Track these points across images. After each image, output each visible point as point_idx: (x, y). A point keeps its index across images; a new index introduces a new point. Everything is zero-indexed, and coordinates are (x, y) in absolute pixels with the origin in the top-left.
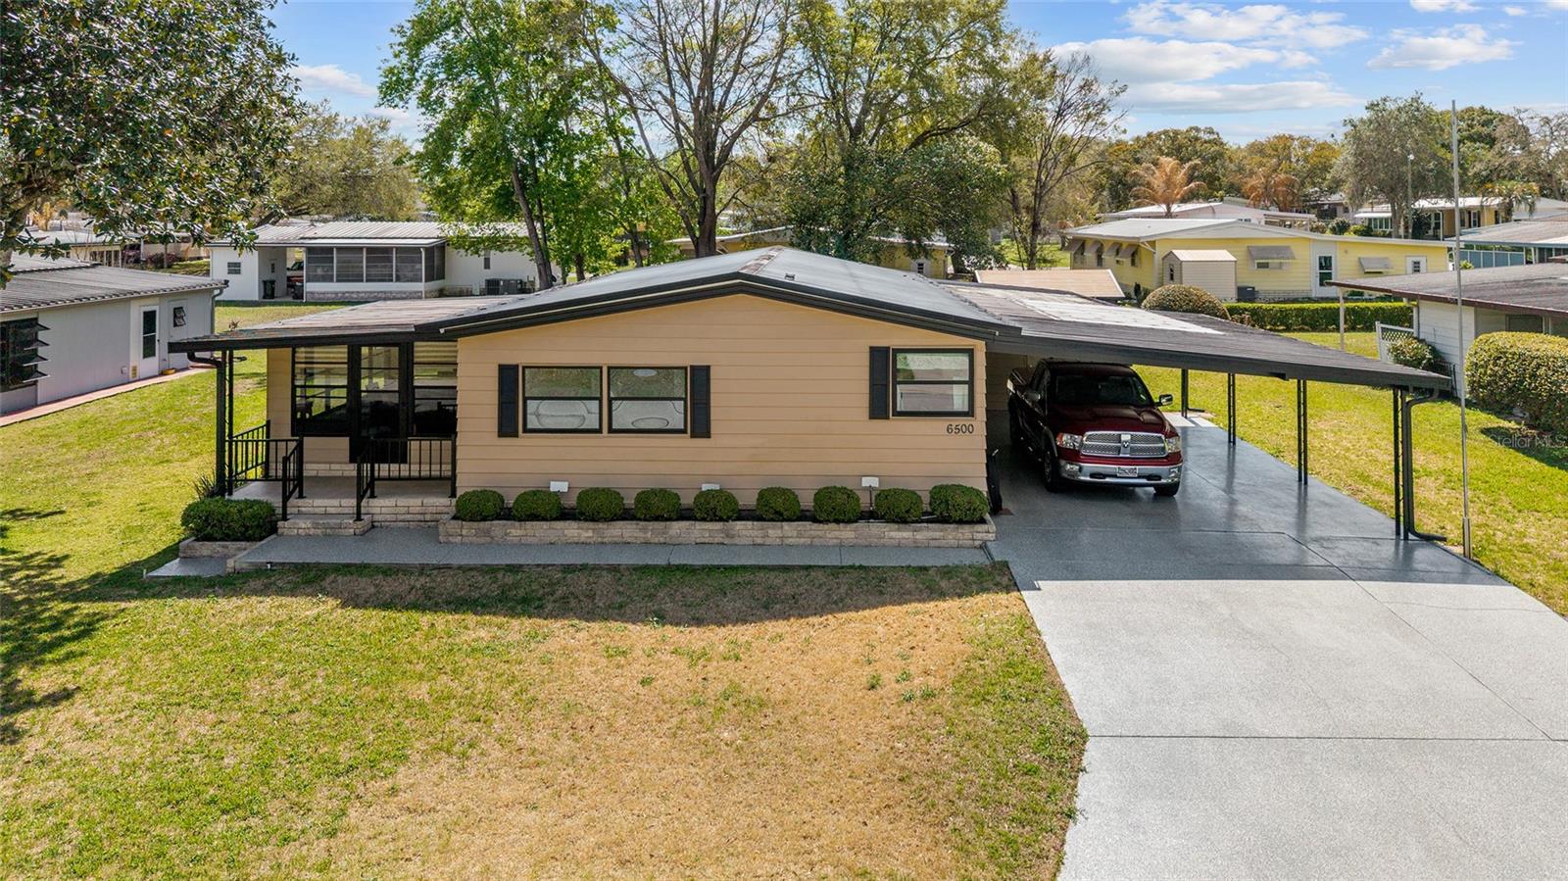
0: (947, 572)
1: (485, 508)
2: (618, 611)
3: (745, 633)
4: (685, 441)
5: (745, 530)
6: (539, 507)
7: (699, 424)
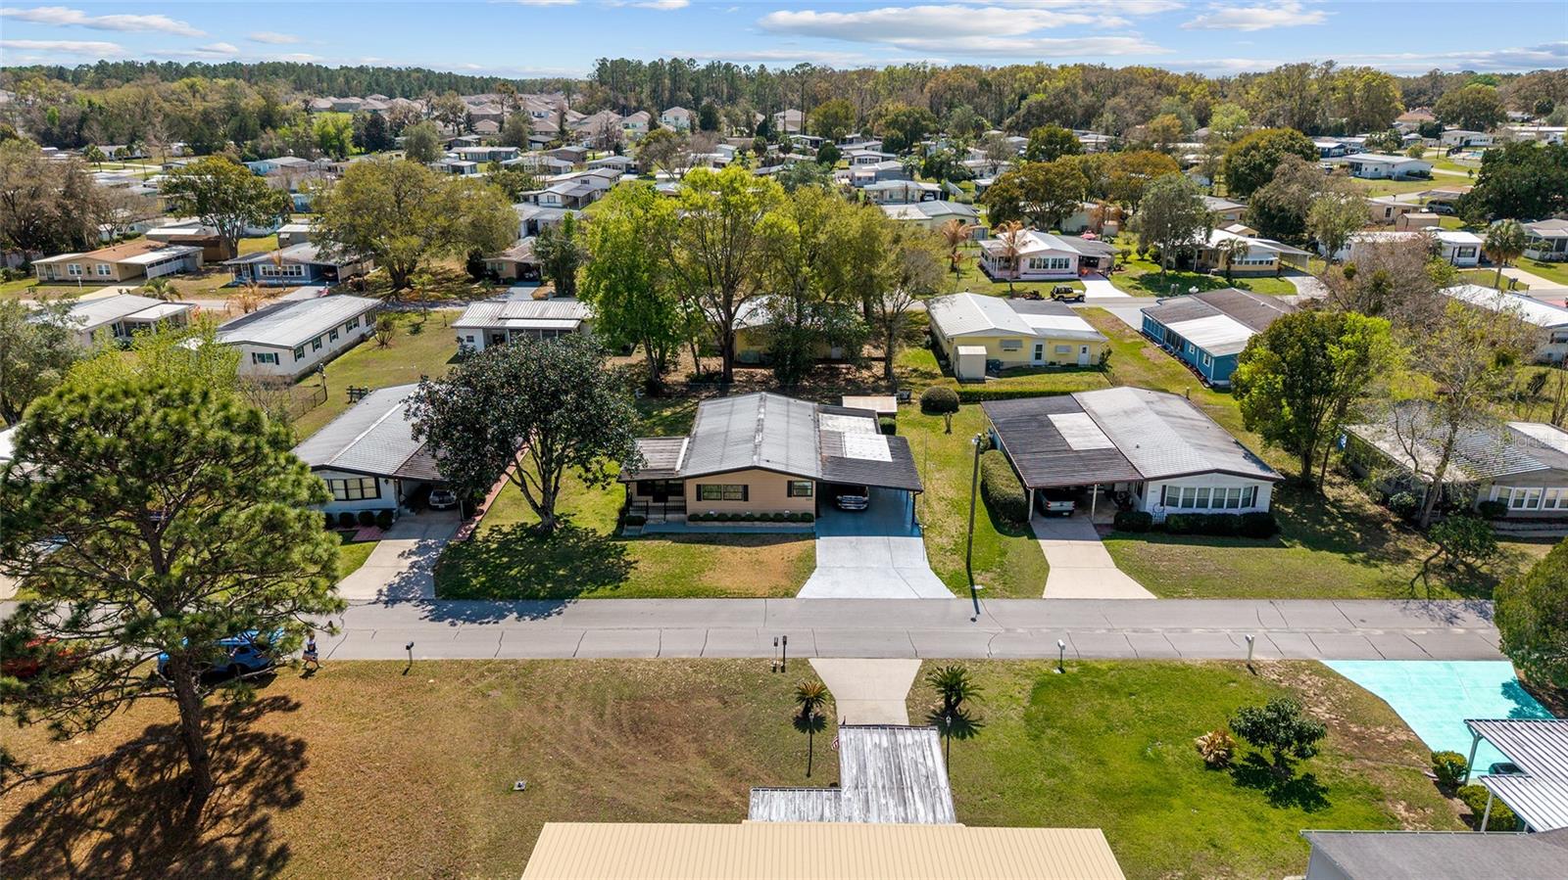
0: (802, 535)
1: (694, 518)
2: (731, 544)
3: (759, 549)
4: (742, 502)
5: (757, 523)
6: (708, 518)
7: (746, 498)
